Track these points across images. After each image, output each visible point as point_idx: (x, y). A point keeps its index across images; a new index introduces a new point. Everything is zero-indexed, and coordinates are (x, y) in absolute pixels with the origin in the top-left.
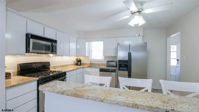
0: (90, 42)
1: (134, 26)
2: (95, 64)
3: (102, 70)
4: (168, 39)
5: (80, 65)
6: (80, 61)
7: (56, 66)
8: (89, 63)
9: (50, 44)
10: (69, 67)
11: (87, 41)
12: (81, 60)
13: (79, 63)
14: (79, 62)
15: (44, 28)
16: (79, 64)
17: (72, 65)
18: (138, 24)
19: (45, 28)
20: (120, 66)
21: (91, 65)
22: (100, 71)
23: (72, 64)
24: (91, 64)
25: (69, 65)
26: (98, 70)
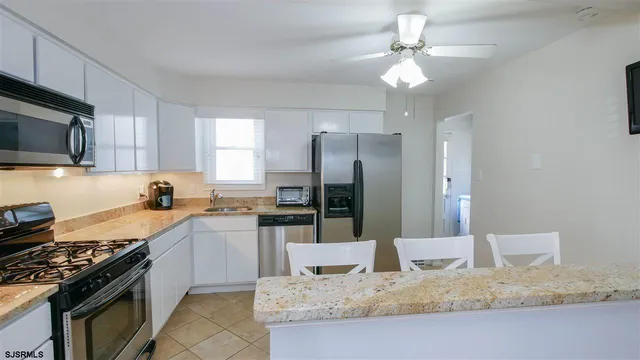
0: (207, 120)
1: (395, 86)
2: (232, 199)
3: (265, 221)
4: (440, 125)
5: (169, 208)
6: (168, 191)
7: (74, 220)
8: (208, 195)
9: (65, 118)
10: (124, 218)
11: (197, 114)
12: (172, 188)
13: (164, 198)
14: (165, 194)
15: (35, 41)
16: (165, 203)
17: (135, 208)
18: (408, 84)
19: (41, 41)
20: (330, 203)
21: (217, 205)
22: (261, 224)
23: (137, 205)
24: (215, 200)
25: (124, 208)
26: (253, 221)
